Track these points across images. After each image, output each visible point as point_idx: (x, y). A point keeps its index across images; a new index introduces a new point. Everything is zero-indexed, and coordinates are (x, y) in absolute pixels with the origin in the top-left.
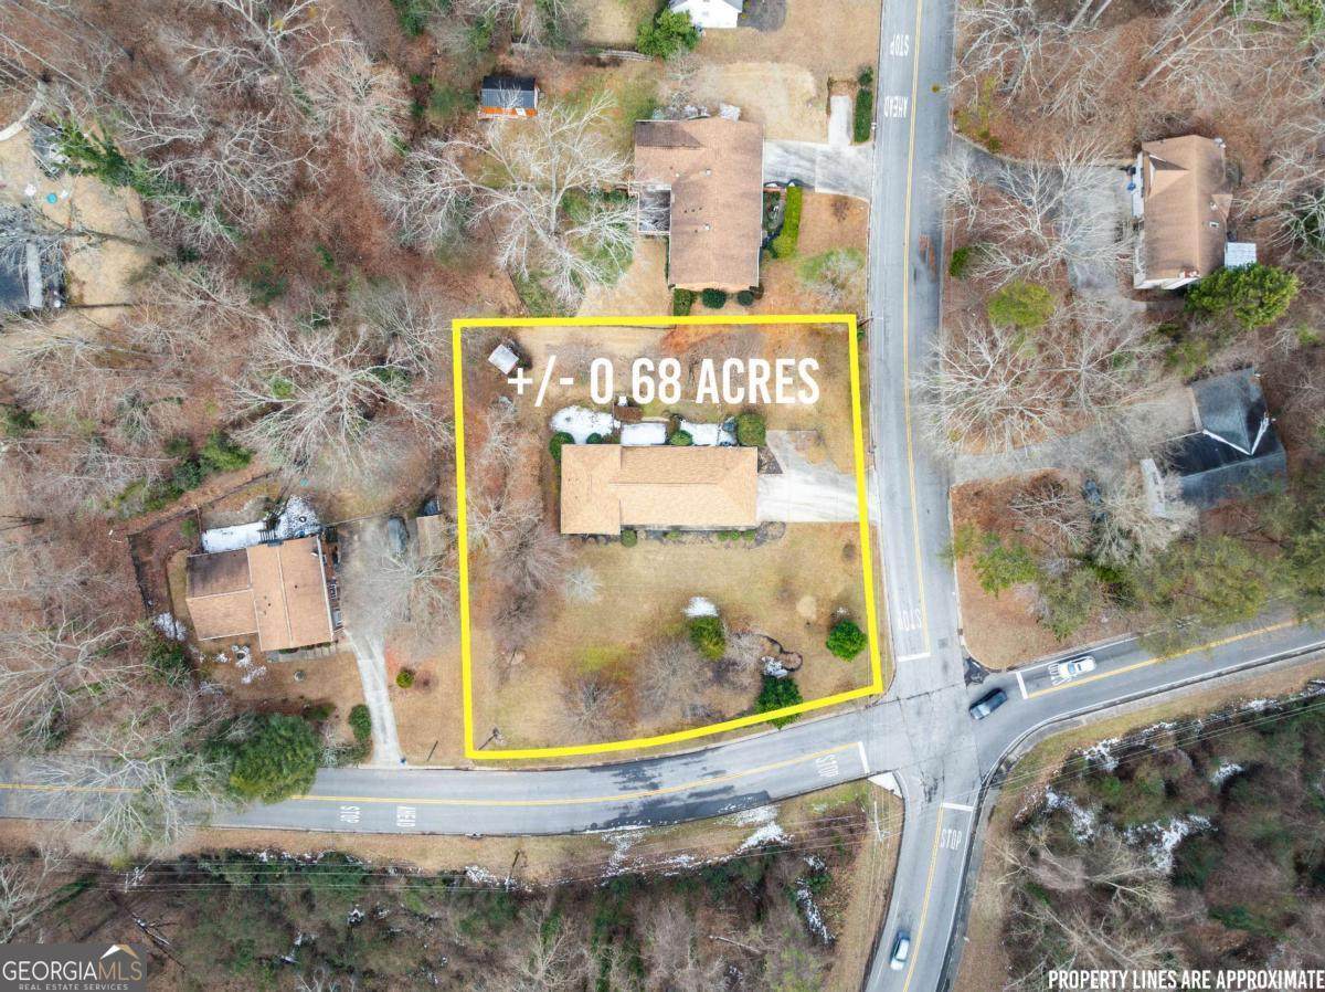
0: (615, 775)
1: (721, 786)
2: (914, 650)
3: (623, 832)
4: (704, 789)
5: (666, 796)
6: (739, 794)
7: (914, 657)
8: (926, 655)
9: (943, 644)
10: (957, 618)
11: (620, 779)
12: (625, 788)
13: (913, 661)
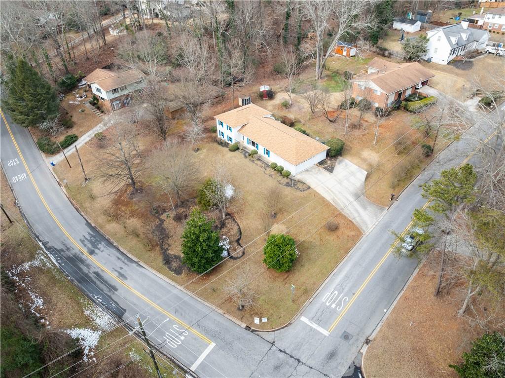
0: (89, 233)
1: (113, 284)
2: (319, 322)
3: (47, 257)
4: (105, 277)
5: (88, 262)
6: (113, 297)
7: (315, 326)
8: (326, 333)
9: (346, 337)
10: (374, 330)
11: (88, 237)
12: (82, 241)
13: (311, 328)
